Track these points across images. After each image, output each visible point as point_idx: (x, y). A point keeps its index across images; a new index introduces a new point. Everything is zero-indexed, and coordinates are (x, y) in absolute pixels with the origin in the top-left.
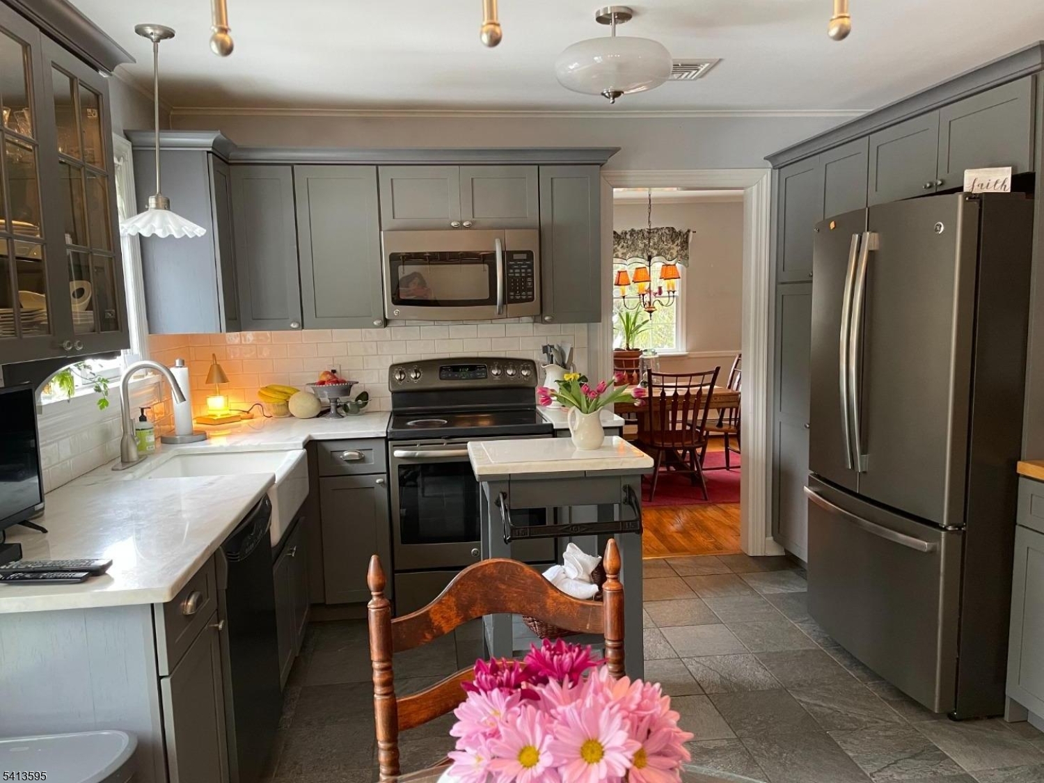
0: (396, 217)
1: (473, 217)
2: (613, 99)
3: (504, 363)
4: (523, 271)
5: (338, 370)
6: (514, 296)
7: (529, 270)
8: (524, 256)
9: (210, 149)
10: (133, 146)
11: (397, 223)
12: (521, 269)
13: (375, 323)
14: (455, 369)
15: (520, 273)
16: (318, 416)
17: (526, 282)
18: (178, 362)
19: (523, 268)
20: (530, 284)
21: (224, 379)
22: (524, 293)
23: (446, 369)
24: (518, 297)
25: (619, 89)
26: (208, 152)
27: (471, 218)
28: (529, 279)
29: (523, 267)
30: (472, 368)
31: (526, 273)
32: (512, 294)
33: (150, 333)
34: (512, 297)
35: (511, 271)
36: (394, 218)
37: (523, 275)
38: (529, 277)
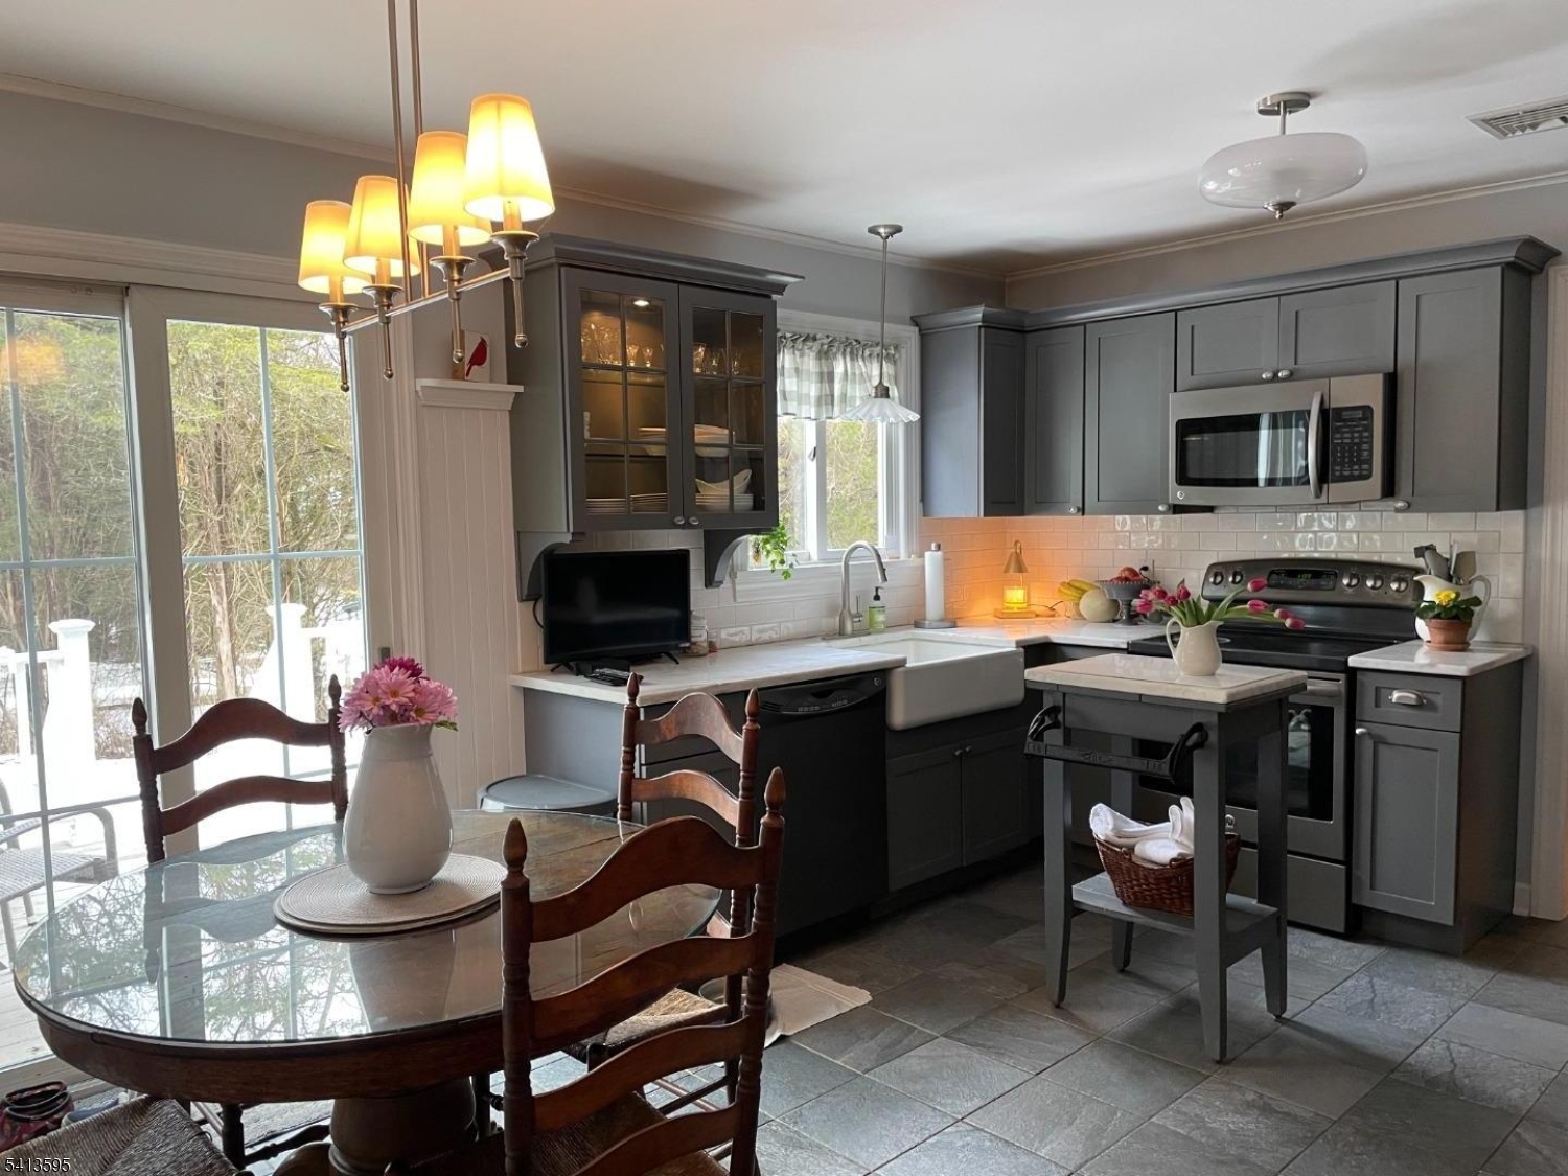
0: (1195, 373)
1: (1296, 363)
2: (1281, 212)
3: (1362, 569)
4: (1356, 435)
5: (1150, 567)
6: (1341, 471)
7: (1366, 434)
8: (1359, 414)
9: (980, 324)
10: (920, 331)
11: (1194, 381)
12: (1352, 432)
13: (1160, 508)
14: (1293, 574)
15: (1352, 438)
16: (1108, 622)
17: (1360, 451)
18: (933, 546)
19: (1357, 432)
20: (1366, 453)
21: (1021, 569)
22: (1356, 467)
23: (1278, 574)
24: (1347, 473)
25: (1288, 198)
26: (980, 327)
27: (1292, 366)
28: (1365, 447)
29: (1357, 429)
30: (1317, 575)
31: (1361, 437)
32: (1338, 468)
33: (924, 516)
34: (1337, 474)
35: (1338, 436)
36: (1192, 374)
37: (1356, 441)
38: (1366, 443)
